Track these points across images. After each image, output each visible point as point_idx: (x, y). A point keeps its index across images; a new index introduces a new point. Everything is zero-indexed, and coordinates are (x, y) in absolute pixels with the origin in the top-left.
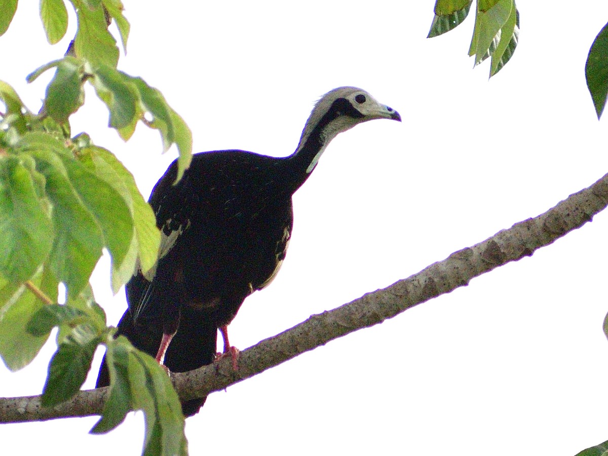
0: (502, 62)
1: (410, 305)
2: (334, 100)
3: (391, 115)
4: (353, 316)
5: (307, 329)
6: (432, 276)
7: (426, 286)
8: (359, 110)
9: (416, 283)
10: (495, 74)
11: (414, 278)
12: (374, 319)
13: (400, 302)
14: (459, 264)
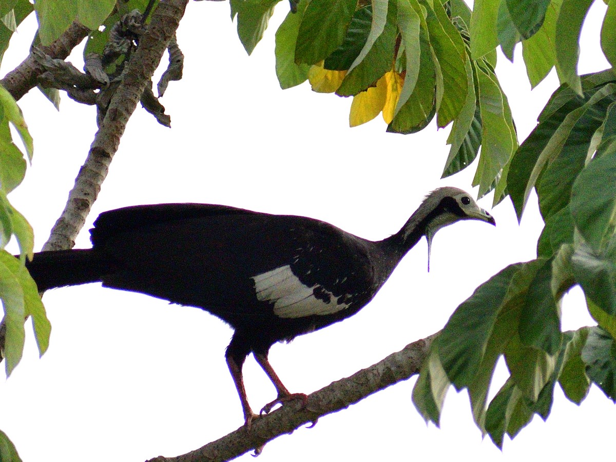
0: (504, 195)
1: (371, 391)
2: (442, 198)
3: (488, 218)
4: (320, 403)
5: (280, 415)
6: (389, 365)
7: (384, 374)
8: (464, 210)
9: (375, 372)
10: (498, 203)
11: (374, 367)
12: (340, 405)
13: (362, 389)
14: (412, 354)
